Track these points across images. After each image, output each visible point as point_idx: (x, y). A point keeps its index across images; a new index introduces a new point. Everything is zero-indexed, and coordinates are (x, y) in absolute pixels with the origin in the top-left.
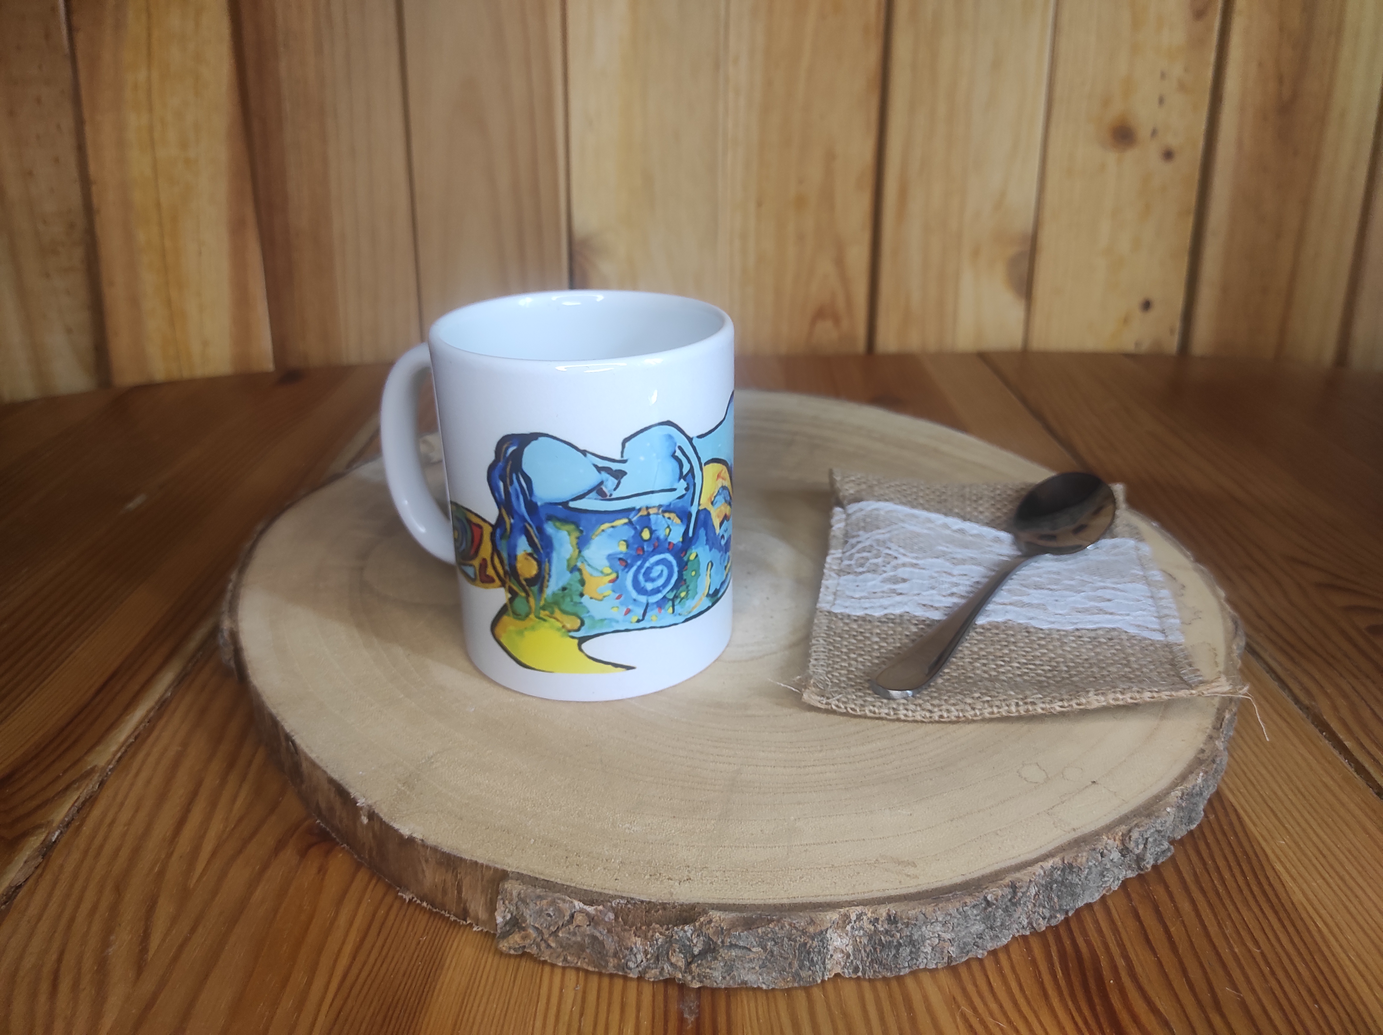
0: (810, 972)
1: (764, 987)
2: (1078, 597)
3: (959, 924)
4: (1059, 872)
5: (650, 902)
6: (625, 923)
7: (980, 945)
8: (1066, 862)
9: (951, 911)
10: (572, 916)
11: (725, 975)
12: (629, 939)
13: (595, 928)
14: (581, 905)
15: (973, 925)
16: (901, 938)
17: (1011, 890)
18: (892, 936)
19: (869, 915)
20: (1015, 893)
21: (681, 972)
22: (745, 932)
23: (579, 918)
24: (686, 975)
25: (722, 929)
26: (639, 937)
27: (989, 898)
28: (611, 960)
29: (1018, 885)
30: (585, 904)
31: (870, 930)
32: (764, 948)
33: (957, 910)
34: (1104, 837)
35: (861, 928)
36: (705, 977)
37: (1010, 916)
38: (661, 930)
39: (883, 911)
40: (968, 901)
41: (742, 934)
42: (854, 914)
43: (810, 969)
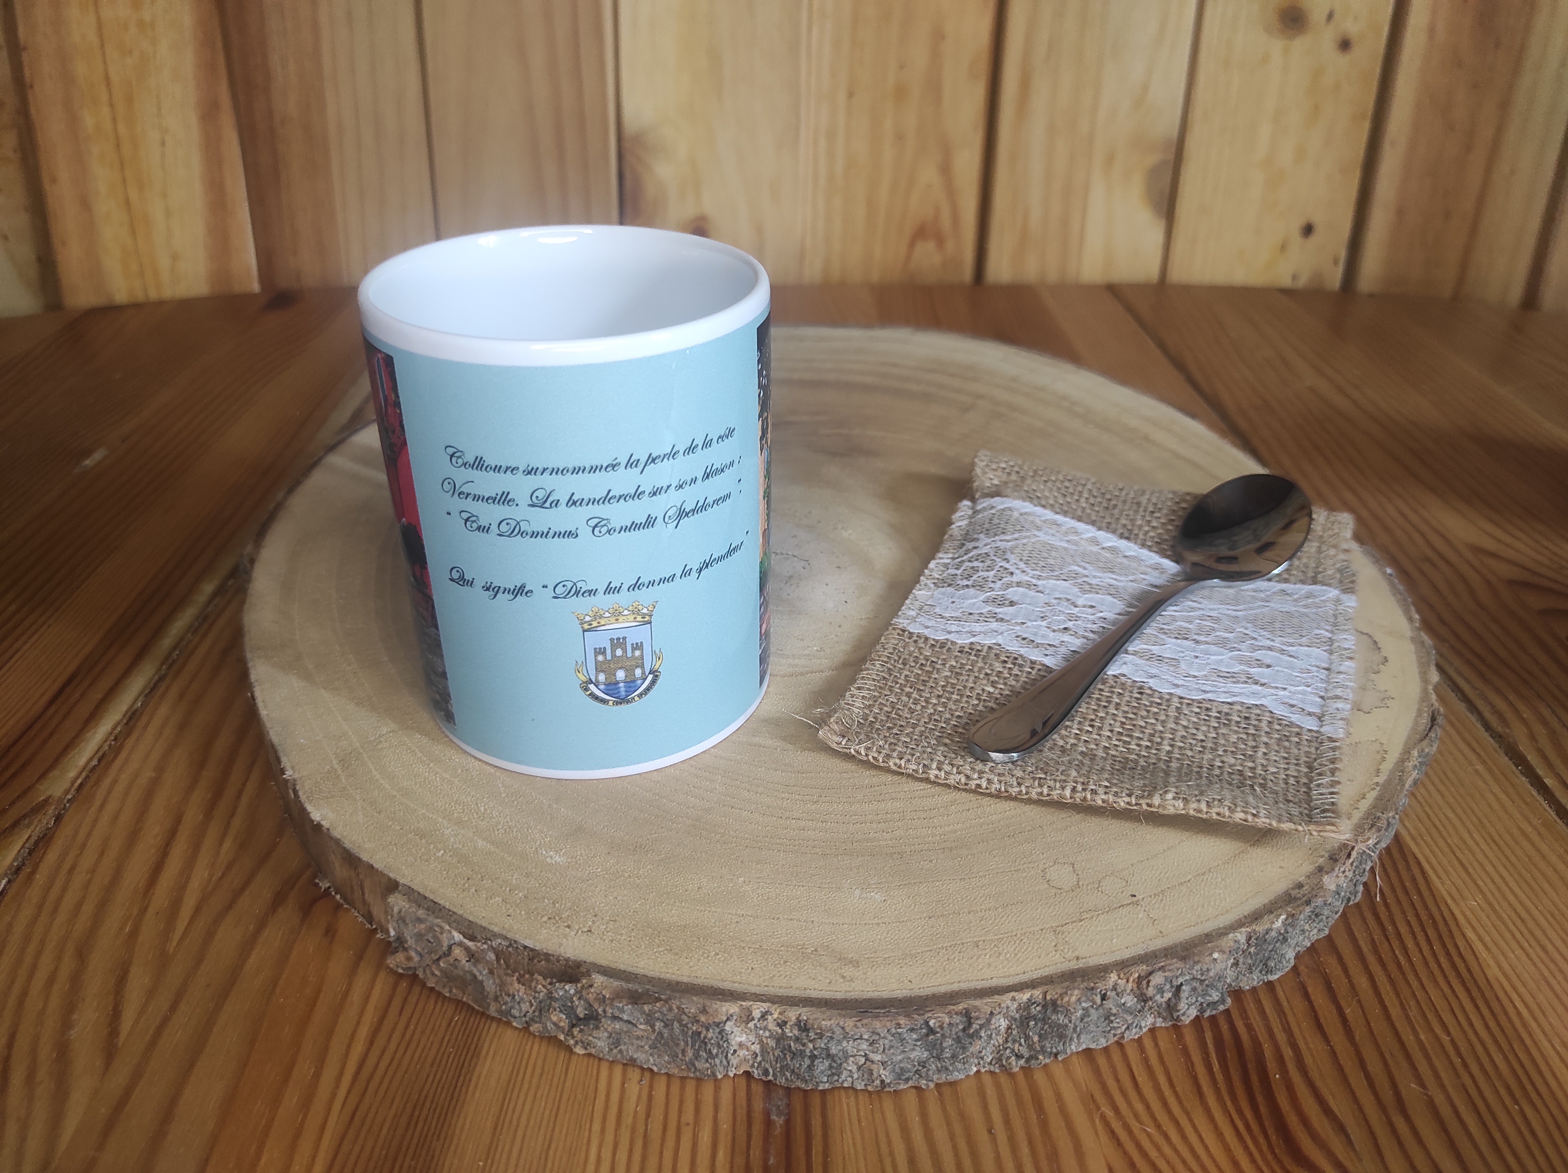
0: (708, 1065)
1: (655, 1069)
2: (1227, 656)
3: (891, 1047)
4: (1038, 1008)
5: (532, 950)
6: (508, 966)
7: (924, 1075)
8: (1048, 998)
9: (879, 1031)
10: (450, 947)
11: (612, 1047)
12: (511, 984)
13: (475, 965)
14: (461, 937)
15: (914, 1049)
16: (815, 1049)
17: (965, 1019)
18: (804, 1045)
19: (775, 1016)
20: (970, 1024)
21: (563, 1033)
22: (630, 1006)
23: (457, 952)
24: (568, 1038)
25: (604, 997)
26: (523, 985)
27: (931, 1023)
28: (493, 1004)
29: (973, 1014)
30: (465, 937)
31: (777, 1033)
32: (653, 1027)
33: (888, 1031)
34: (1112, 975)
35: (765, 1028)
36: (588, 1044)
37: (964, 1048)
38: (544, 983)
39: (792, 1014)
40: (902, 1022)
41: (626, 1007)
42: (758, 1011)
43: (707, 1061)
